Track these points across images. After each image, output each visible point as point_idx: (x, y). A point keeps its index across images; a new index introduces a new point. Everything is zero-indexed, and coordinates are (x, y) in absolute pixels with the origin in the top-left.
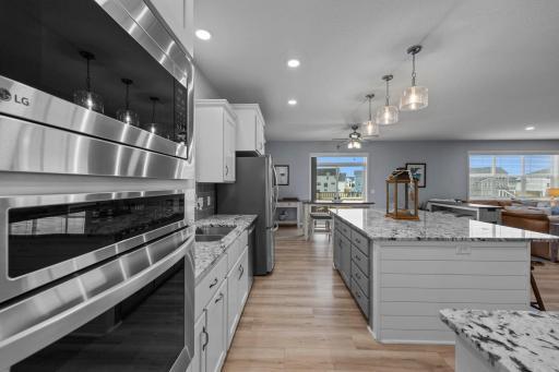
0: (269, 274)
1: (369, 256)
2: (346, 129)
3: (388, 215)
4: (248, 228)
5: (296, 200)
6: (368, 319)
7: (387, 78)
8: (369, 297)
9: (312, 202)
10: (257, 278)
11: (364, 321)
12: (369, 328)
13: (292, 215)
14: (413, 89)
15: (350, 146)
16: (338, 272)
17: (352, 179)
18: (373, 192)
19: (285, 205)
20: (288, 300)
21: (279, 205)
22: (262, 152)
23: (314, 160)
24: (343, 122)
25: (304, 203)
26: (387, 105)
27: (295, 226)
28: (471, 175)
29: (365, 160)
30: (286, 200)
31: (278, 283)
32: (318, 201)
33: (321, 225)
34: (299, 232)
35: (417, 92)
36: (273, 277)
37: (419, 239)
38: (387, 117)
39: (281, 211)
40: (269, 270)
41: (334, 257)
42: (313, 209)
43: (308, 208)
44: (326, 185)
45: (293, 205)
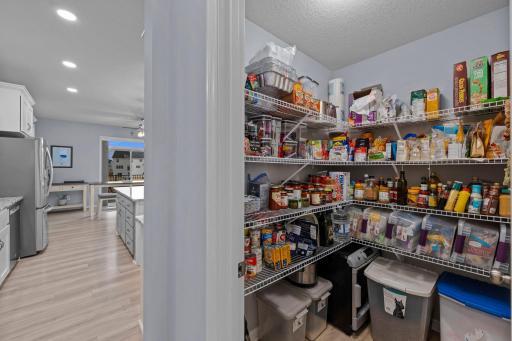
0: (38, 253)
4: (11, 208)
5: (82, 182)
6: (133, 256)
13: (76, 199)
15: (140, 135)
19: (67, 188)
22: (31, 133)
23: (105, 144)
34: (84, 214)
39: (62, 196)
40: (39, 249)
45: (77, 188)
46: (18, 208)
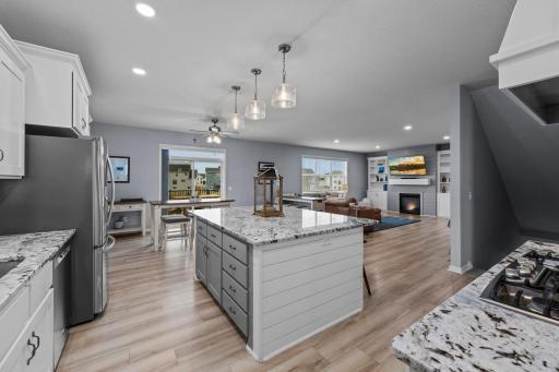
0: (97, 316)
1: (248, 264)
2: (205, 121)
3: (256, 213)
5: (140, 201)
6: (245, 337)
7: (256, 72)
8: (248, 311)
9: (163, 203)
10: (72, 330)
11: (241, 340)
12: (248, 347)
13: (133, 221)
14: (284, 86)
15: (210, 140)
16: (202, 285)
17: (203, 176)
18: (230, 188)
19: (124, 208)
20: (135, 350)
21: (114, 208)
22: (86, 132)
23: (165, 153)
24: (202, 112)
25: (153, 204)
26: (256, 99)
27: (139, 234)
28: (304, 175)
29: (222, 156)
30: (124, 201)
31: (115, 326)
32: (169, 202)
33: (174, 229)
34: (144, 241)
35: (287, 90)
36: (105, 319)
37: (297, 237)
38: (255, 112)
39: (119, 217)
40: (98, 310)
41: (197, 267)
42: (164, 212)
43: (158, 210)
44: (175, 182)
45: (136, 207)
46: (68, 249)
